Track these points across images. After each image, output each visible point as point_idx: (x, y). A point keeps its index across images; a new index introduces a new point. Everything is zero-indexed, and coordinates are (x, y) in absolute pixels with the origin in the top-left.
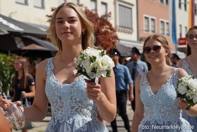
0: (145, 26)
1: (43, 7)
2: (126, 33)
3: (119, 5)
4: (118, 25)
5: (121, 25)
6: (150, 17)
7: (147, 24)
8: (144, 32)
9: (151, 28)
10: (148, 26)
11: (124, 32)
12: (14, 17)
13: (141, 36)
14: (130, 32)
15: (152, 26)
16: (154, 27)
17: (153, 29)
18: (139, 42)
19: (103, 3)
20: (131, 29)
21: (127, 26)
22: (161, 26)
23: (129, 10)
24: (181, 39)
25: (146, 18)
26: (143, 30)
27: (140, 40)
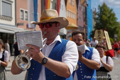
0: (21, 16)
2: (7, 20)
3: (2, 1)
4: (1, 14)
5: (3, 15)
6: (25, 10)
7: (22, 14)
8: (20, 20)
9: (25, 18)
10: (23, 16)
11: (6, 20)
13: (18, 22)
14: (10, 19)
15: (26, 16)
16: (27, 16)
17: (26, 18)
18: (16, 26)
20: (11, 17)
21: (8, 15)
23: (9, 5)
25: (22, 11)
26: (19, 18)
27: (17, 25)
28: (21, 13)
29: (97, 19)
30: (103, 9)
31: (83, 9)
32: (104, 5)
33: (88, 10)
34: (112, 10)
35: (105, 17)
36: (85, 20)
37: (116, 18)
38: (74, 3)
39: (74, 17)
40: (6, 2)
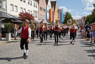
1: (17, 12)
4: (34, 16)
6: (41, 15)
8: (40, 18)
12: (10, 14)
15: (42, 17)
19: (31, 11)
20: (37, 17)
22: (44, 16)
24: (48, 19)
25: (40, 15)
29: (65, 17)
30: (67, 14)
33: (62, 14)
34: (70, 14)
35: (68, 17)
36: (61, 17)
37: (72, 17)
38: (57, 12)
39: (57, 17)
40: (36, 12)
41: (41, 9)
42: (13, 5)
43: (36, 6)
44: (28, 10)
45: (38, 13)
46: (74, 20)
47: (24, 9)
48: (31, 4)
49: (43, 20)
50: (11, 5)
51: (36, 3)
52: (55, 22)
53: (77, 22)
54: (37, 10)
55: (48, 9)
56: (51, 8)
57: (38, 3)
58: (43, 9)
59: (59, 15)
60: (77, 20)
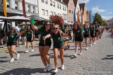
1: (48, 15)
2: (65, 20)
15: (71, 19)
19: (60, 14)
26: (69, 20)
27: (68, 22)
28: (69, 18)
29: (94, 18)
30: (97, 15)
31: (89, 15)
32: (97, 13)
33: (91, 16)
34: (100, 15)
35: (97, 18)
36: (90, 19)
37: (101, 18)
38: (86, 14)
39: (86, 18)
40: (65, 15)
41: (70, 11)
42: (44, 10)
43: (65, 9)
44: (58, 14)
45: (67, 15)
46: (104, 20)
47: (54, 13)
48: (60, 8)
49: (72, 22)
50: (42, 9)
51: (65, 6)
52: (84, 23)
53: (108, 22)
54: (66, 13)
55: (77, 11)
56: (80, 10)
57: (67, 7)
58: (72, 12)
59: (88, 17)
60: (107, 21)
